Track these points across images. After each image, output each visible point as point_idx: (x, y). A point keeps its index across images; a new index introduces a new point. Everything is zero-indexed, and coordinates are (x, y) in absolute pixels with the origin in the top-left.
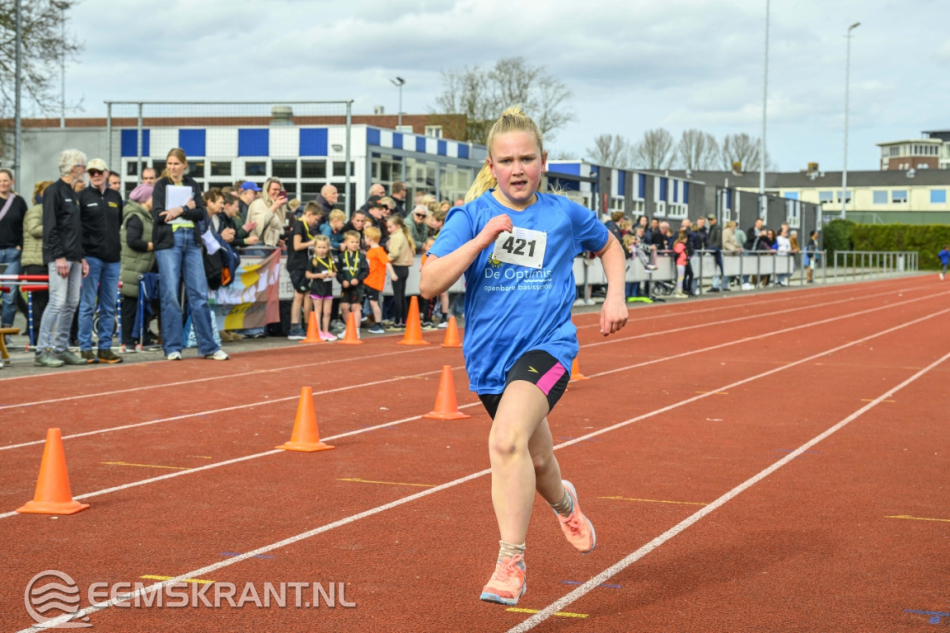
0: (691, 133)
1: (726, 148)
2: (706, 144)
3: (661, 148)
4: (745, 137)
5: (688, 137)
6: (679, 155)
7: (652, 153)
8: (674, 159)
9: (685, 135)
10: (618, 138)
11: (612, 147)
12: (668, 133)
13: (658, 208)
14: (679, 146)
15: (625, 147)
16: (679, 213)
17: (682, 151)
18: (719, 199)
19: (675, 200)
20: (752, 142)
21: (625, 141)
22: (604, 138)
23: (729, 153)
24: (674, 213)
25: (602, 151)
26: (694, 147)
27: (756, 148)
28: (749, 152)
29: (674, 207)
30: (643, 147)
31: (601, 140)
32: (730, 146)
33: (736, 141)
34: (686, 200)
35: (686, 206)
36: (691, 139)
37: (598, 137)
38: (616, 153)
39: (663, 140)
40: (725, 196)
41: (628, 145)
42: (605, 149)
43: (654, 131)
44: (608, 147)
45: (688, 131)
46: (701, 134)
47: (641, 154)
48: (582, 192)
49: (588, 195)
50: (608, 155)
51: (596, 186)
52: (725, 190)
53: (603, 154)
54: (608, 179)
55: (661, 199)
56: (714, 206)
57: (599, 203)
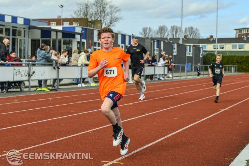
0: (174, 26)
1: (186, 31)
2: (179, 30)
3: (164, 31)
4: (192, 28)
5: (173, 28)
6: (170, 33)
7: (161, 33)
8: (169, 35)
9: (172, 27)
10: (150, 28)
11: (148, 31)
12: (166, 27)
14: (170, 31)
15: (152, 31)
17: (171, 33)
19: (130, 43)
20: (194, 29)
21: (152, 29)
22: (145, 28)
23: (187, 33)
25: (144, 32)
26: (175, 31)
27: (196, 31)
28: (193, 33)
30: (158, 31)
31: (144, 29)
32: (187, 31)
33: (189, 29)
36: (174, 29)
37: (143, 28)
38: (149, 33)
39: (165, 29)
41: (153, 30)
42: (145, 32)
43: (162, 26)
44: (146, 31)
45: (173, 26)
46: (177, 27)
47: (157, 33)
48: (76, 39)
49: (79, 40)
50: (146, 34)
51: (82, 36)
52: (155, 41)
53: (145, 33)
54: (92, 34)
55: (122, 43)
56: (150, 47)
57: (86, 44)
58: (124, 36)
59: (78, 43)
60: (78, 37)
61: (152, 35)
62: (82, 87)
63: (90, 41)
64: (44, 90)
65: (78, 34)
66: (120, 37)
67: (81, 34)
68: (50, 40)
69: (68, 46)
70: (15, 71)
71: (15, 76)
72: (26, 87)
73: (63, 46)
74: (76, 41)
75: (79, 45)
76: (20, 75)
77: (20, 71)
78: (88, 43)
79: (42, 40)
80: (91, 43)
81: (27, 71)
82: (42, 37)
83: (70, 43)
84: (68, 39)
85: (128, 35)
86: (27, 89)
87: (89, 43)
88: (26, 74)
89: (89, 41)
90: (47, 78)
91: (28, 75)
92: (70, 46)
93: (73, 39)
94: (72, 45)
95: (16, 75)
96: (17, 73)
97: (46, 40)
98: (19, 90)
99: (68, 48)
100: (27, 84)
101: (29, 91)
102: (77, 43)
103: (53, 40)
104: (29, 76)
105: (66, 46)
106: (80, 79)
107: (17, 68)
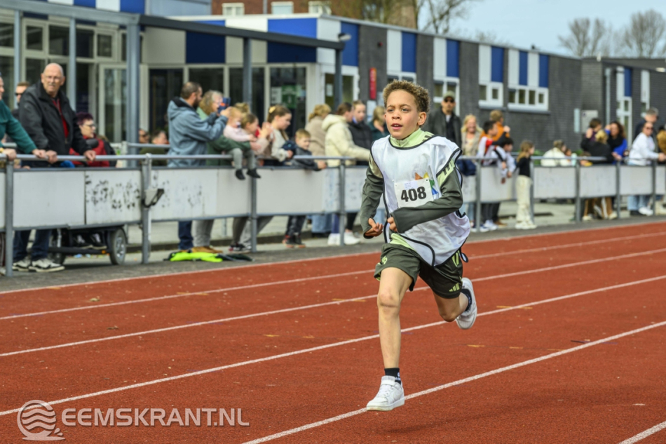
3: (653, 34)
7: (641, 41)
10: (597, 23)
12: (660, 17)
13: (489, 93)
15: (608, 33)
16: (532, 101)
18: (608, 82)
19: (523, 79)
21: (606, 26)
22: (580, 23)
24: (522, 101)
25: (578, 37)
29: (522, 93)
30: (630, 33)
31: (577, 24)
34: (544, 82)
35: (545, 91)
37: (572, 22)
38: (596, 40)
39: (656, 24)
40: (621, 78)
41: (610, 31)
42: (581, 36)
43: (643, 13)
44: (585, 34)
47: (628, 42)
48: (320, 64)
49: (332, 70)
50: (585, 44)
51: (342, 54)
52: (620, 69)
53: (579, 41)
54: (379, 45)
55: (494, 79)
56: (600, 92)
57: (360, 83)
58: (500, 54)
59: (329, 79)
60: (327, 58)
61: (606, 50)
62: (344, 247)
63: (374, 73)
64: (199, 260)
65: (327, 44)
66: (485, 57)
67: (338, 48)
68: (222, 70)
69: (289, 90)
70: (90, 188)
71: (90, 205)
72: (132, 249)
73: (271, 93)
74: (321, 75)
75: (330, 87)
76: (109, 204)
77: (109, 186)
78: (366, 80)
79: (191, 71)
80: (378, 79)
81: (135, 188)
82: (190, 59)
83: (297, 79)
84: (289, 65)
85: (514, 49)
86: (137, 257)
87: (370, 82)
88: (133, 198)
89: (369, 72)
90: (210, 212)
91: (137, 202)
92: (299, 93)
93: (308, 66)
94: (304, 88)
95: (95, 202)
96: (98, 196)
97: (206, 70)
98: (105, 259)
99: (290, 100)
100: (135, 236)
101: (143, 263)
102: (323, 80)
103: (232, 70)
104: (144, 205)
105: (283, 90)
106: (338, 214)
107: (96, 176)
